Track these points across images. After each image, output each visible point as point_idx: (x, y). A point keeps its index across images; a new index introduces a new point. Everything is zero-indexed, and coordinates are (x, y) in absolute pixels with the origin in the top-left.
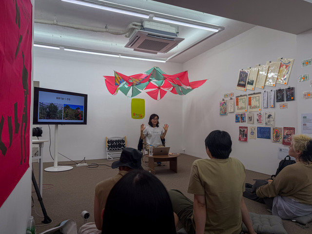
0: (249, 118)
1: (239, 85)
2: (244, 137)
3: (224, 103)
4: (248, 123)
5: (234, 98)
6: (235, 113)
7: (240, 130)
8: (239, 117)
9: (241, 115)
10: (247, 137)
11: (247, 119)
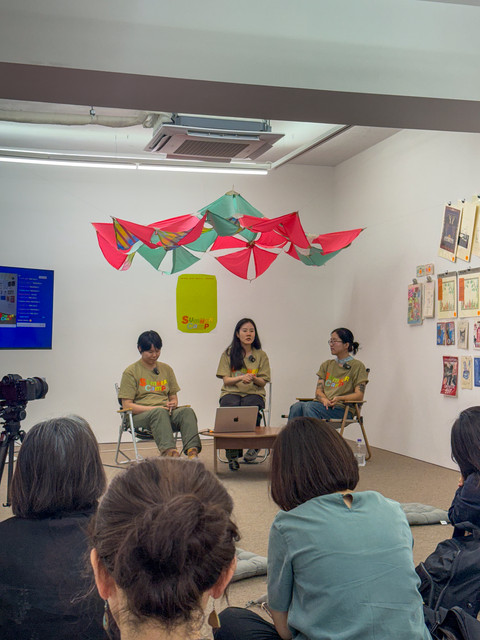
0: (461, 333)
1: (444, 245)
2: (452, 384)
3: (417, 289)
4: (459, 348)
5: (435, 278)
6: (437, 321)
7: (445, 366)
8: (443, 329)
9: (447, 324)
10: (456, 384)
11: (456, 337)
